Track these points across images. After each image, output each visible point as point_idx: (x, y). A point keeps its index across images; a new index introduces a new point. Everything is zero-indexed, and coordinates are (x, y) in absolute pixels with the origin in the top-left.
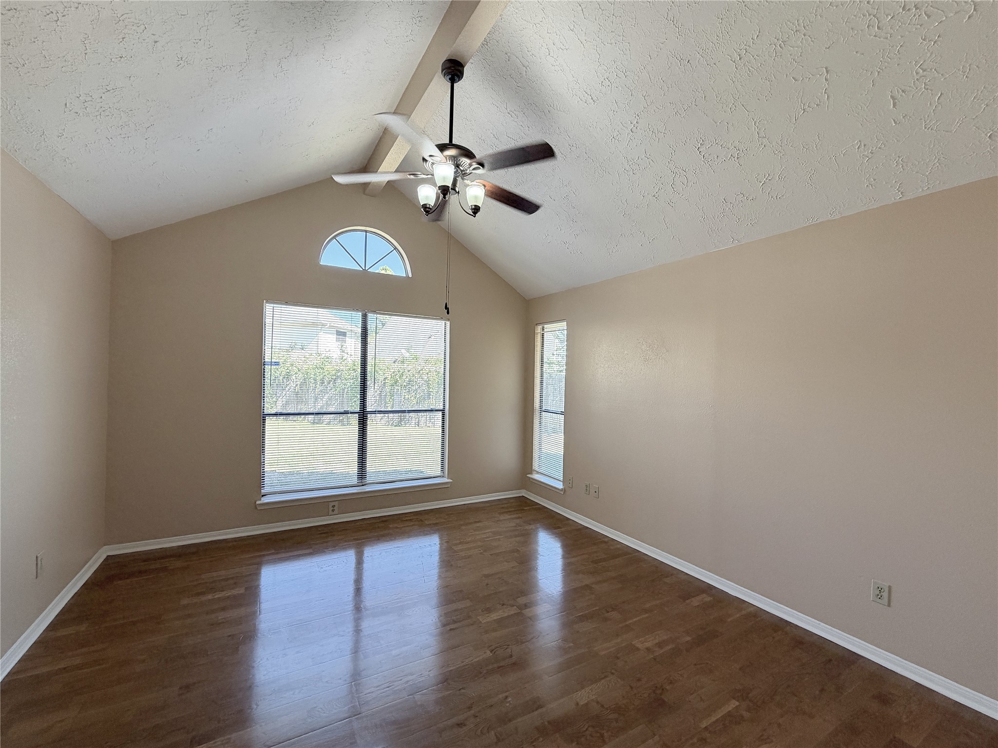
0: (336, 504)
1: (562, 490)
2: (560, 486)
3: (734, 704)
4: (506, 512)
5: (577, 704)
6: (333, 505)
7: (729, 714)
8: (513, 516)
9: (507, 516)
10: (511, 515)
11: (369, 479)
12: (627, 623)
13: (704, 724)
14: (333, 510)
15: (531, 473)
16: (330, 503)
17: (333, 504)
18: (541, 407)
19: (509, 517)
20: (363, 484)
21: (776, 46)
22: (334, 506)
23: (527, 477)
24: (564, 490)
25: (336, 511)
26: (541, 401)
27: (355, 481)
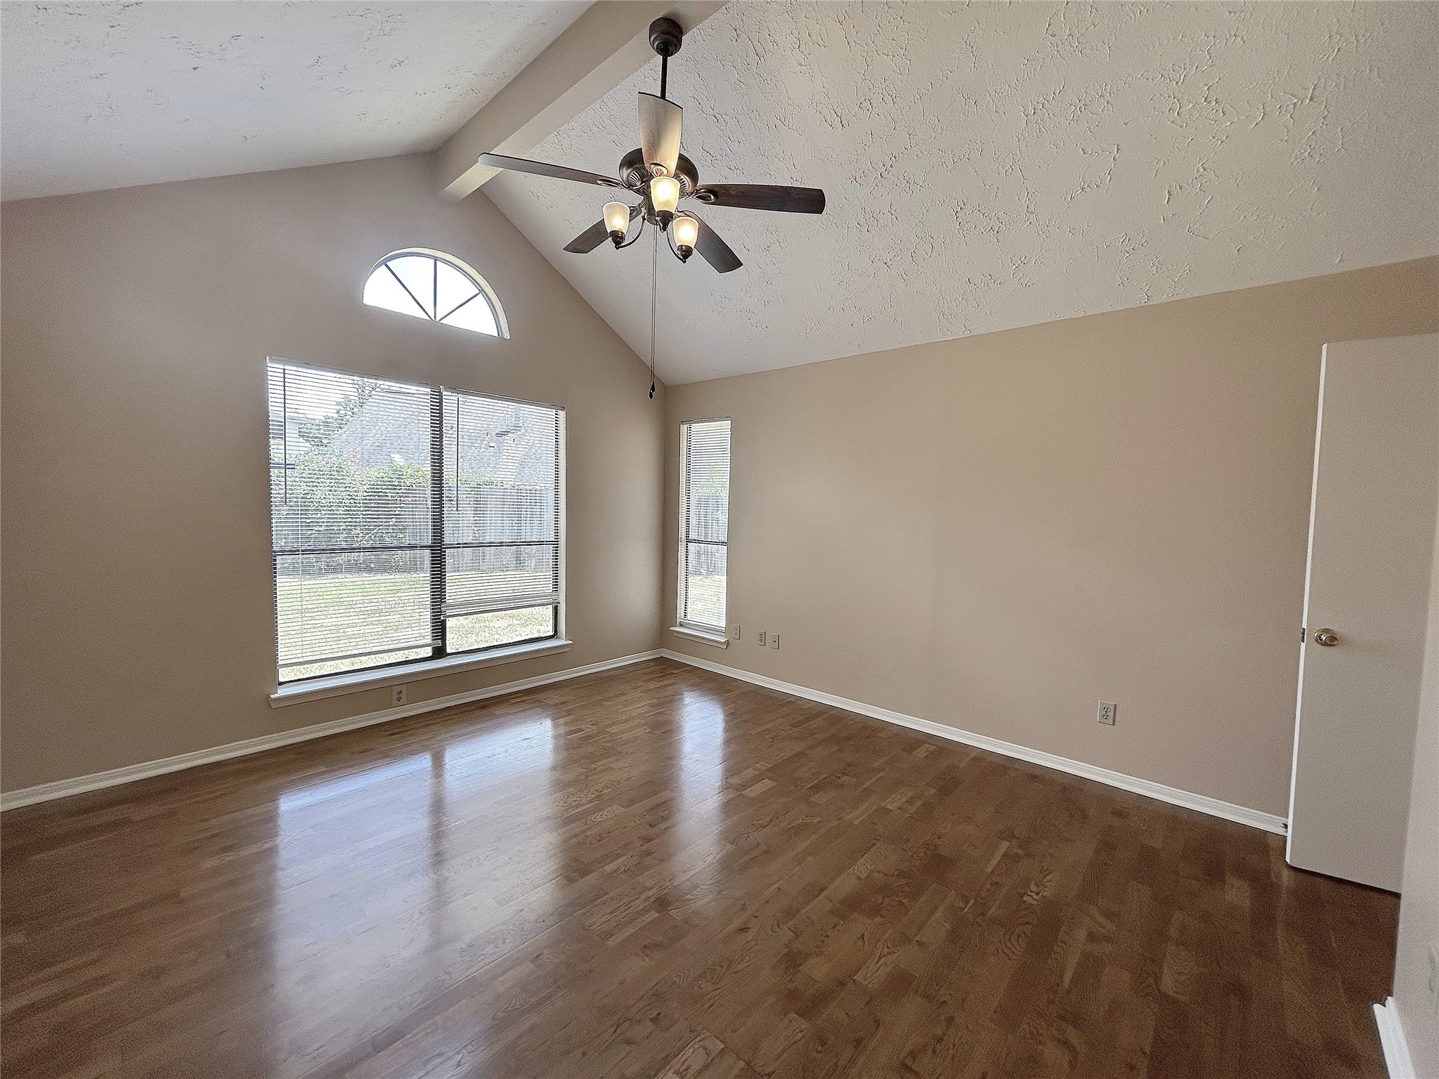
0: (404, 688)
1: (726, 643)
2: (722, 638)
3: (1005, 845)
5: (859, 878)
7: (1005, 855)
12: (866, 786)
13: (989, 869)
14: (399, 699)
15: (675, 626)
16: (394, 687)
17: (398, 689)
18: (687, 536)
20: (442, 655)
21: (1076, 108)
22: (400, 692)
23: (670, 630)
25: (404, 700)
26: (688, 527)
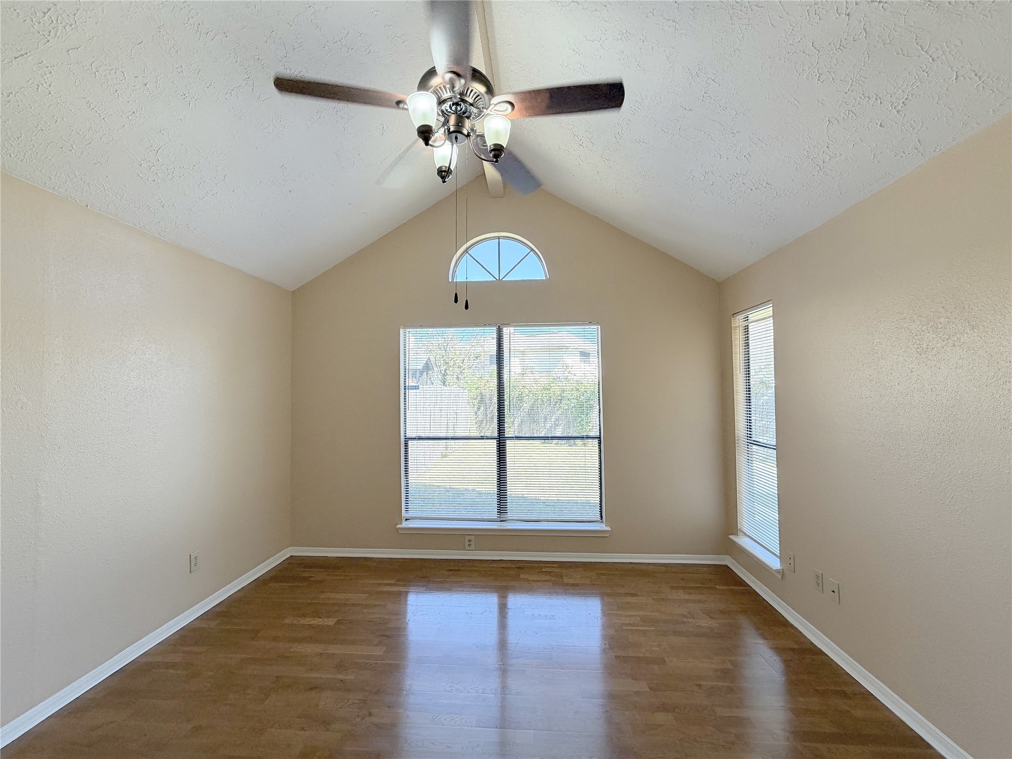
0: (473, 538)
1: (778, 571)
2: (775, 563)
4: (684, 588)
6: (470, 539)
8: (691, 597)
9: (682, 595)
10: (690, 593)
11: (510, 515)
14: (469, 545)
15: (736, 534)
16: (466, 536)
18: (749, 436)
19: (687, 597)
20: (502, 519)
22: (470, 541)
23: (730, 538)
24: (782, 573)
25: (473, 547)
26: (749, 428)
27: (494, 515)
